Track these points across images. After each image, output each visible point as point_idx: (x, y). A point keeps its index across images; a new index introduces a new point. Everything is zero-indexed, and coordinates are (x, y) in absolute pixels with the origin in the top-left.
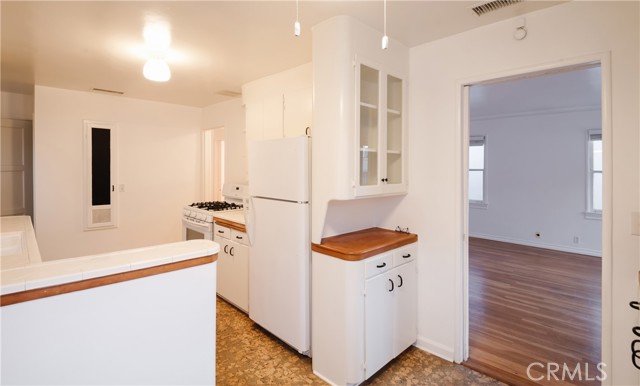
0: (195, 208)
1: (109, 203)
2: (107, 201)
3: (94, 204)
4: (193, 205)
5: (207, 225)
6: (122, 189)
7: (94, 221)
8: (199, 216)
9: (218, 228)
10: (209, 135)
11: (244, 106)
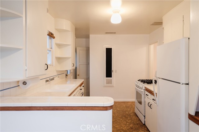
0: (139, 82)
1: (111, 77)
2: (111, 76)
3: (106, 77)
4: (139, 81)
5: (142, 90)
6: (116, 72)
7: (107, 84)
8: (141, 86)
9: (147, 93)
10: (152, 47)
11: (163, 28)
